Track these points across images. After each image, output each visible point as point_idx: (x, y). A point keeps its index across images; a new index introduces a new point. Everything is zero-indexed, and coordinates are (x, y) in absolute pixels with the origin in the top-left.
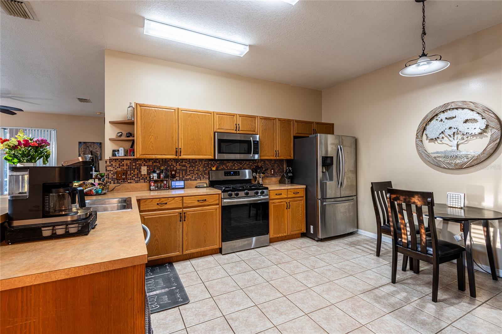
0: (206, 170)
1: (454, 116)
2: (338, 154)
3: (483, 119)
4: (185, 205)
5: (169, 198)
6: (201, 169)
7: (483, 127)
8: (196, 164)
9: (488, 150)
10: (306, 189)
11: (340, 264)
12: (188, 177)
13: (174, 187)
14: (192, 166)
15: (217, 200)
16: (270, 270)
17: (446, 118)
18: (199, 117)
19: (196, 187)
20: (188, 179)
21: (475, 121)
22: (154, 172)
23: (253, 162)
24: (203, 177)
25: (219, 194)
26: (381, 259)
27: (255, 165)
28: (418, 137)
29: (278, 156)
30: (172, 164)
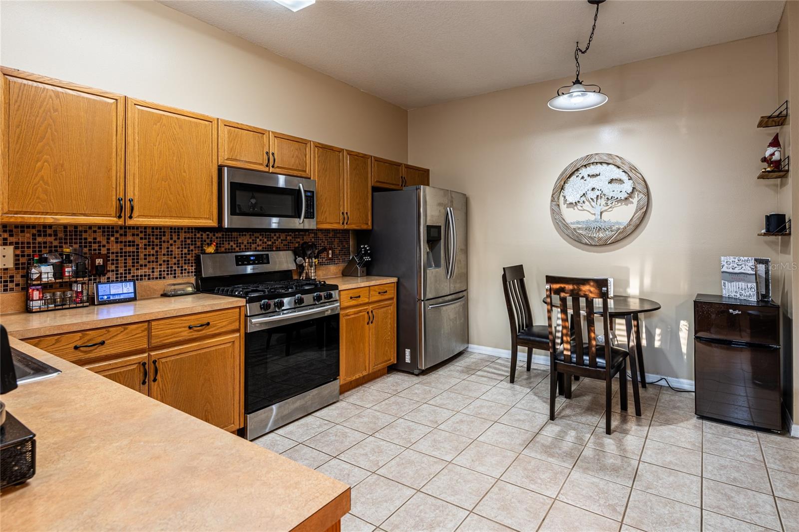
0: (189, 254)
1: (598, 173)
2: (447, 222)
3: (629, 179)
4: (155, 342)
5: (111, 329)
6: (176, 251)
7: (630, 190)
8: (163, 238)
9: (634, 220)
10: (398, 283)
11: (471, 407)
12: (140, 272)
13: (105, 297)
14: (153, 245)
15: (236, 320)
16: (365, 448)
17: (589, 175)
18: (180, 127)
19: (164, 295)
20: (141, 276)
21: (620, 181)
22: (43, 261)
23: (295, 235)
24: (182, 270)
25: (240, 307)
26: (517, 387)
27: (299, 240)
28: (554, 199)
29: (347, 224)
30: (95, 239)
